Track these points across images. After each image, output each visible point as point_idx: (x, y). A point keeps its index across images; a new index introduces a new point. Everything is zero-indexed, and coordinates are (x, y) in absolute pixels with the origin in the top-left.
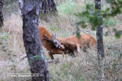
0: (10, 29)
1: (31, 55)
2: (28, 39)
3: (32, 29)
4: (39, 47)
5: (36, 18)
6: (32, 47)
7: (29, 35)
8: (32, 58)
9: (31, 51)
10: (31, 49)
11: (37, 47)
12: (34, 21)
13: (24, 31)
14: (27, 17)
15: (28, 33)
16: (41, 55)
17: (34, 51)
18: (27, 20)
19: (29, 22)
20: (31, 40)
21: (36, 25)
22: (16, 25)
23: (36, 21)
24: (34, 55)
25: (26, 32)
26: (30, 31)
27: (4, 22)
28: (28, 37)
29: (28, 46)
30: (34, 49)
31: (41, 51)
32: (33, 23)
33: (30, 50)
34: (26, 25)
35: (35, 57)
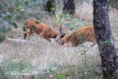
0: (81, 17)
1: (101, 40)
2: (98, 25)
3: (102, 15)
4: (109, 33)
5: (107, 4)
7: (99, 21)
8: (102, 43)
9: (101, 37)
10: (101, 34)
11: (107, 33)
12: (104, 7)
13: (94, 17)
14: (98, 4)
15: (99, 19)
16: (110, 41)
17: (104, 37)
18: (98, 6)
19: (99, 8)
20: (101, 26)
21: (106, 11)
23: (106, 7)
24: (104, 40)
25: (96, 18)
26: (100, 18)
27: (76, 10)
28: (98, 23)
29: (98, 32)
30: (104, 35)
31: (111, 36)
32: (103, 10)
33: (100, 36)
34: (96, 11)
35: (105, 42)
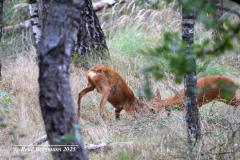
0: (14, 85)
1: (55, 134)
2: (48, 104)
3: (56, 84)
4: (72, 119)
5: (65, 62)
6: (58, 119)
7: (51, 95)
8: (57, 140)
9: (56, 127)
10: (56, 122)
11: (67, 119)
12: (60, 68)
13: (41, 87)
14: (48, 60)
15: (50, 91)
16: (74, 135)
17: (61, 127)
18: (47, 65)
19: (51, 69)
20: (55, 105)
21: (65, 75)
22: (26, 77)
23: (65, 67)
24: (62, 134)
25: (45, 89)
26: (53, 88)
27: (2, 72)
28: (49, 99)
29: (49, 117)
30: (60, 123)
31: (76, 126)
32: (58, 72)
33: (53, 124)
34: (45, 75)
35: (63, 137)
